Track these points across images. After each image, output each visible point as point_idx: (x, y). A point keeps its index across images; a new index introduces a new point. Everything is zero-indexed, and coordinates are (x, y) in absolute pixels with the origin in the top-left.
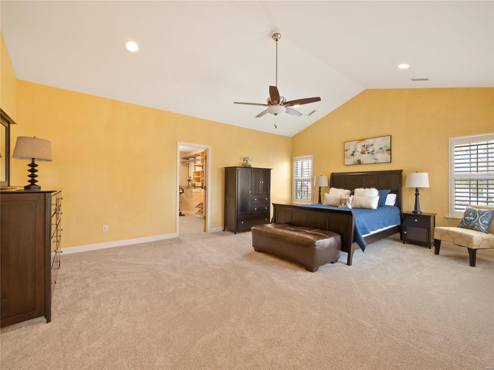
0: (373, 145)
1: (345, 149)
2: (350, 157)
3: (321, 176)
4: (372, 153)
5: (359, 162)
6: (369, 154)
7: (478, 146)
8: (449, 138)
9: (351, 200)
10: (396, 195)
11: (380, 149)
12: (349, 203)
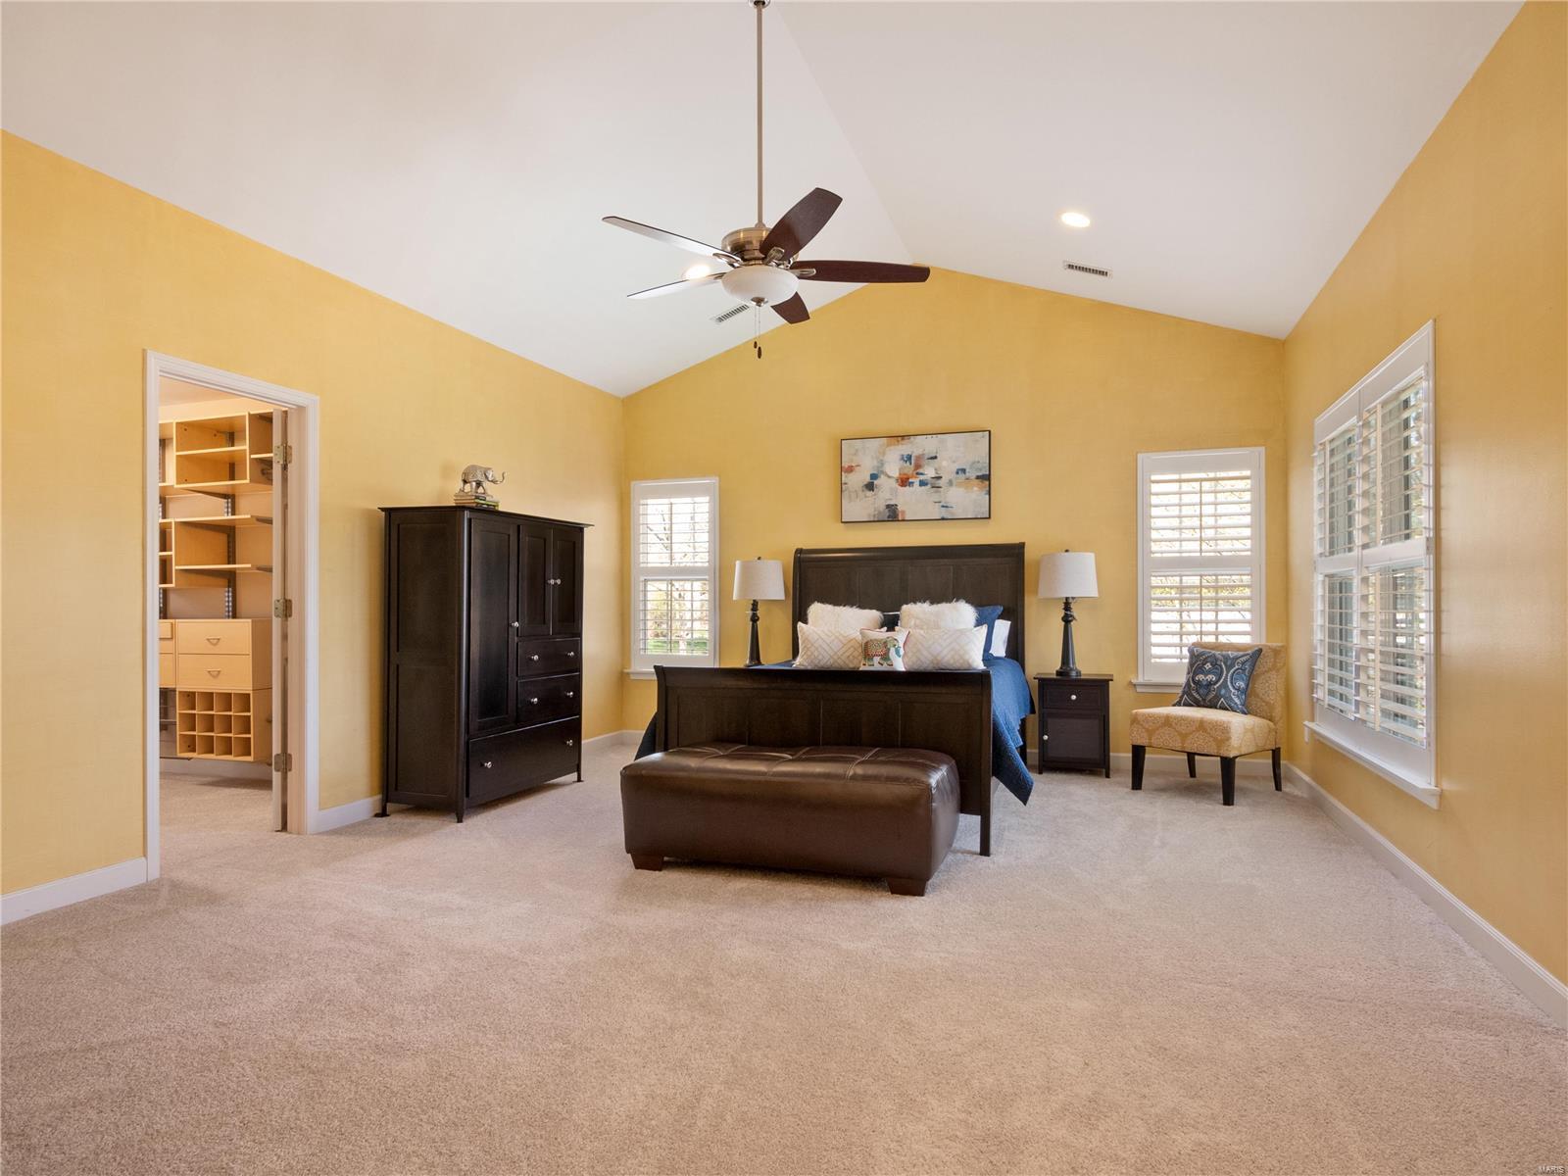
0: (936, 457)
1: (845, 465)
2: (860, 493)
3: (759, 558)
4: (934, 484)
5: (892, 515)
6: (923, 487)
7: (1203, 483)
8: (1139, 455)
9: (901, 644)
10: (1010, 623)
11: (957, 473)
12: (897, 652)
